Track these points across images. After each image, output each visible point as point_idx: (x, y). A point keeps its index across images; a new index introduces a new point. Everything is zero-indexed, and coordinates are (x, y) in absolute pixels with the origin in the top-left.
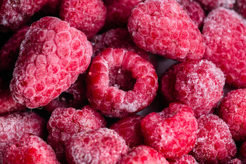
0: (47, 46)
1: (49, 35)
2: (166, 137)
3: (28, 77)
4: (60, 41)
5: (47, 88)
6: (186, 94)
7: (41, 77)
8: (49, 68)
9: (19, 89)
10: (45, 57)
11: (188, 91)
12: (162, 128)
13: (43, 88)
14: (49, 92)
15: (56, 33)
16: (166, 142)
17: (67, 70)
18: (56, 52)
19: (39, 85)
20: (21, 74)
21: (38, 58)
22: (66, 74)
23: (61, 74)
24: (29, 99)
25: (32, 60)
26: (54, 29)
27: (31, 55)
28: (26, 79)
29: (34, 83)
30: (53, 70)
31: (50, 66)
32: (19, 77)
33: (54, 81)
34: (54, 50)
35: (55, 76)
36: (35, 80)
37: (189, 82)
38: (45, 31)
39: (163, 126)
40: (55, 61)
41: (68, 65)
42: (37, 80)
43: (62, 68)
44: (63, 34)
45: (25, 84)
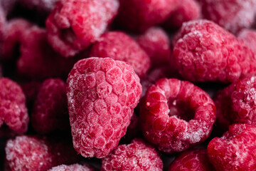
0: (102, 89)
1: (99, 78)
2: (241, 154)
3: (94, 127)
4: (113, 79)
5: (115, 131)
6: (247, 112)
7: (106, 122)
8: (111, 110)
9: (88, 142)
10: (103, 100)
11: (248, 108)
12: (234, 145)
13: (112, 132)
14: (118, 133)
15: (105, 72)
16: (242, 160)
17: (127, 104)
18: (113, 91)
19: (107, 131)
20: (85, 127)
21: (96, 104)
22: (127, 110)
23: (124, 112)
24: (100, 150)
25: (91, 109)
26: (101, 69)
27: (87, 104)
28: (92, 129)
29: (102, 131)
30: (116, 110)
31: (111, 108)
32: (83, 131)
33: (119, 122)
34: (110, 90)
35: (119, 115)
36: (101, 128)
37: (248, 98)
38: (93, 75)
39: (235, 143)
40: (114, 100)
41: (127, 100)
42: (104, 127)
43: (122, 105)
44: (113, 71)
45: (92, 136)
